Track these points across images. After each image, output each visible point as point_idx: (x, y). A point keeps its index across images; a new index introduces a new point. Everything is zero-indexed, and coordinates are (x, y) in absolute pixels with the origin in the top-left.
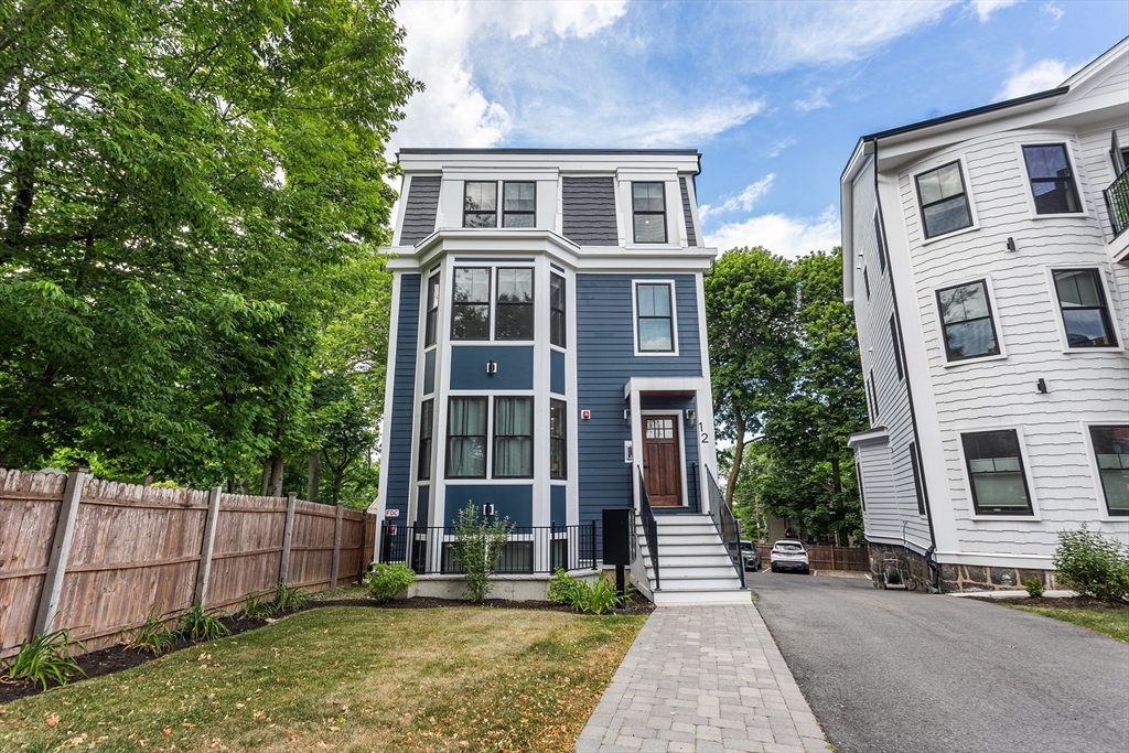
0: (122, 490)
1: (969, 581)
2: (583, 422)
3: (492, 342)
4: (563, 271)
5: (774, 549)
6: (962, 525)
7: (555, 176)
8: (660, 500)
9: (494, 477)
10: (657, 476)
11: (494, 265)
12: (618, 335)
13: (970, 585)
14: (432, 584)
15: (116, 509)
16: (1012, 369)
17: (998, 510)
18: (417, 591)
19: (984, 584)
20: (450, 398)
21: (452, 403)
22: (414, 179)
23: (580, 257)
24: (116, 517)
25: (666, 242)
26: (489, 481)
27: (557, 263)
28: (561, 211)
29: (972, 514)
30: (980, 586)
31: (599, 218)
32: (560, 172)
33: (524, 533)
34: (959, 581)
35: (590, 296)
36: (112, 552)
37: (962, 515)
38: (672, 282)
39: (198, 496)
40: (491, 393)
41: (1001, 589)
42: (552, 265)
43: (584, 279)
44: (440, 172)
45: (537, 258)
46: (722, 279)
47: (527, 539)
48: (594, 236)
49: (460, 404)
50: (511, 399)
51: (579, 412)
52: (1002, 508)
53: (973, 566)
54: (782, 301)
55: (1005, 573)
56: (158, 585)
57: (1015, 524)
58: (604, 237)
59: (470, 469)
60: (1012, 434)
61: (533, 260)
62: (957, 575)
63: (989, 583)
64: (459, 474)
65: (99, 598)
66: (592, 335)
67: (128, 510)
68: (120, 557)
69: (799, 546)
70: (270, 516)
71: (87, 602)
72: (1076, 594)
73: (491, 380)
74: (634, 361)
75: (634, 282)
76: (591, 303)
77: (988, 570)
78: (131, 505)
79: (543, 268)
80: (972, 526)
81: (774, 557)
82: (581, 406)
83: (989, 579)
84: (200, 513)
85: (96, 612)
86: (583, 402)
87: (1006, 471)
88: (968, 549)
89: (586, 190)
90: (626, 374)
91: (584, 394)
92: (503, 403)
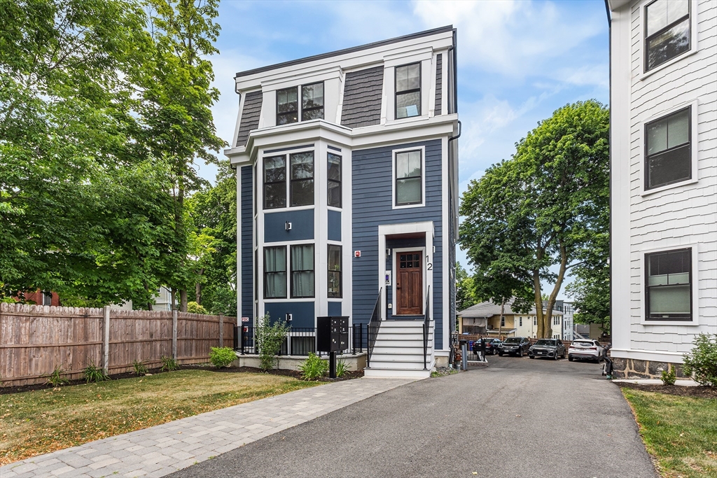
0: (34, 308)
1: (633, 371)
2: (356, 260)
3: (288, 209)
4: (340, 150)
5: (572, 345)
6: (635, 328)
7: (338, 74)
8: (407, 310)
9: (291, 297)
10: (407, 294)
11: (288, 153)
12: (381, 194)
13: (633, 374)
14: (252, 360)
15: (31, 318)
16: (700, 193)
17: (664, 317)
18: (244, 363)
19: (643, 373)
20: (265, 248)
21: (267, 251)
22: (248, 96)
23: (353, 138)
24: (33, 321)
25: (420, 115)
26: (289, 300)
27: (332, 145)
28: (341, 102)
29: (642, 321)
30: (640, 375)
31: (368, 104)
32: (343, 70)
33: (309, 332)
34: (626, 371)
35: (362, 167)
36: (34, 339)
37: (636, 320)
38: (423, 148)
39: (94, 311)
40: (288, 243)
41: (654, 378)
42: (329, 147)
43: (358, 155)
44: (260, 87)
45: (316, 143)
46: (548, 134)
47: (311, 335)
48: (363, 119)
49: (272, 251)
50: (302, 246)
51: (353, 252)
52: (670, 315)
53: (637, 360)
54: (600, 148)
55: (660, 366)
56: (73, 355)
57: (676, 328)
58: (371, 118)
59: (279, 292)
60: (687, 253)
61: (313, 145)
62: (625, 366)
63: (647, 373)
64: (273, 296)
65: (31, 360)
66: (362, 196)
67: (41, 319)
68: (40, 341)
69: (592, 343)
70: (159, 322)
71: (23, 362)
72: (696, 384)
73: (288, 235)
74: (392, 213)
75: (394, 151)
76: (363, 172)
77: (648, 363)
78: (42, 316)
79: (321, 151)
80: (642, 329)
81: (571, 351)
82: (354, 248)
83: (647, 370)
84: (98, 320)
85: (30, 366)
86: (356, 245)
87: (678, 284)
88: (636, 347)
89: (362, 81)
90: (375, 224)
91: (356, 240)
92: (297, 249)
